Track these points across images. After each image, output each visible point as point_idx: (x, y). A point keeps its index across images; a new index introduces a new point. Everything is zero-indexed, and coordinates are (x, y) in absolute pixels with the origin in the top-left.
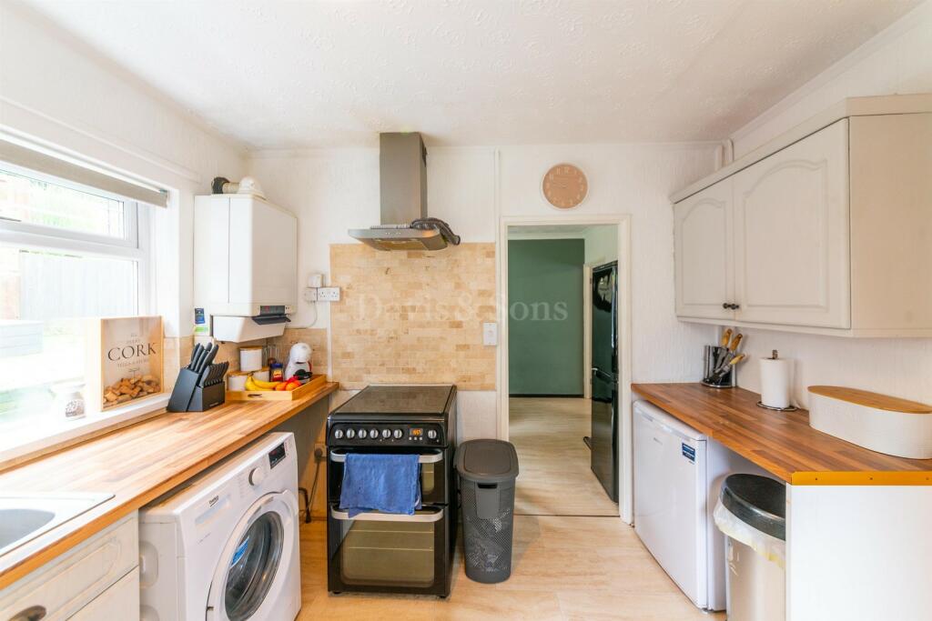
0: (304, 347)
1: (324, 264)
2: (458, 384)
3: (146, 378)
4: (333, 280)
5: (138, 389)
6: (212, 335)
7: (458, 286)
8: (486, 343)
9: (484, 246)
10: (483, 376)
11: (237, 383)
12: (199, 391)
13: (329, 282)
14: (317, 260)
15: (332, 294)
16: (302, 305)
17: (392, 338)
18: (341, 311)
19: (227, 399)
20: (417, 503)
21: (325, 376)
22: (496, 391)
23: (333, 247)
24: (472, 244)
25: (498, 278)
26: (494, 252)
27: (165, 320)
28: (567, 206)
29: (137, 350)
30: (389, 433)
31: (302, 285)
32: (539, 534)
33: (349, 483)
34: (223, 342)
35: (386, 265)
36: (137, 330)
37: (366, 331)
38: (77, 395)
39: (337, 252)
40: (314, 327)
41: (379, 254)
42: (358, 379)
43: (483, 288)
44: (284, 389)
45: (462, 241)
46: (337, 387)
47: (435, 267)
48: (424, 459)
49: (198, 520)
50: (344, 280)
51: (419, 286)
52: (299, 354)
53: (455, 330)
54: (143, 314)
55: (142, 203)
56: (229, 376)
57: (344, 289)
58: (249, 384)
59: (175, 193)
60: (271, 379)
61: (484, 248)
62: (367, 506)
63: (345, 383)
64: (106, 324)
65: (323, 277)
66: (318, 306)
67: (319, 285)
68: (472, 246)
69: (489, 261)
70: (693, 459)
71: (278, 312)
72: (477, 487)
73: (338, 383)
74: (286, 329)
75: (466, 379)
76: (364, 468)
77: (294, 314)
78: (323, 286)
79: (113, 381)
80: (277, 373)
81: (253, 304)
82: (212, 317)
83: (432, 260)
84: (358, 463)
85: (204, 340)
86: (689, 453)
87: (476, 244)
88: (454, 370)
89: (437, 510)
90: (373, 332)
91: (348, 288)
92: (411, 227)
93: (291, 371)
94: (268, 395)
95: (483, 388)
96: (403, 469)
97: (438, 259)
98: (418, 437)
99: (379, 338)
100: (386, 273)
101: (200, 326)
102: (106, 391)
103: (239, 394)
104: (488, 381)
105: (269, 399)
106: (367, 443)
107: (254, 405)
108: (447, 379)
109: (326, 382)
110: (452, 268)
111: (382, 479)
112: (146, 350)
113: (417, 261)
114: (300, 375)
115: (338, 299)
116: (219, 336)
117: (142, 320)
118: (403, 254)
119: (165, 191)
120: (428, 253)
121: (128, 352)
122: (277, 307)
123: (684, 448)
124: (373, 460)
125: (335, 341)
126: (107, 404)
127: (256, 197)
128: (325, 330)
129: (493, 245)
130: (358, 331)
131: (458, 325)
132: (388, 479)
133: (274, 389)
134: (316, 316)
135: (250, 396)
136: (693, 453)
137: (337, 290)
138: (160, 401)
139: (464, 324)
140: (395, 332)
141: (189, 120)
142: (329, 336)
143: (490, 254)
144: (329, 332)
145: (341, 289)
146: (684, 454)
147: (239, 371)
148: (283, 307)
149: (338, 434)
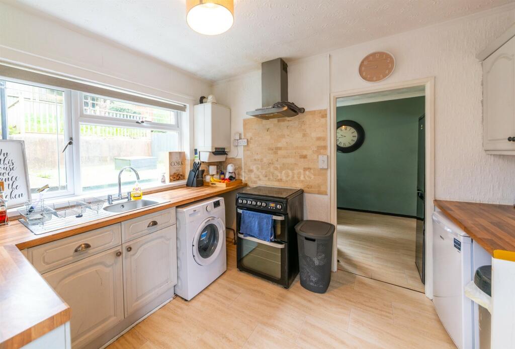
0: (232, 166)
1: (241, 129)
2: (306, 189)
3: (181, 173)
4: (244, 136)
5: (178, 177)
6: (200, 159)
7: (304, 135)
8: (320, 167)
9: (320, 112)
10: (319, 186)
11: (208, 178)
12: (195, 179)
13: (243, 137)
14: (238, 127)
15: (243, 142)
16: (232, 148)
17: (270, 163)
18: (248, 150)
19: (204, 184)
20: (272, 237)
21: (242, 180)
22: (327, 195)
23: (244, 120)
24: (313, 111)
25: (329, 130)
26: (326, 115)
27: (186, 153)
28: (378, 79)
29: (178, 163)
30: (260, 204)
31: (232, 139)
32: (354, 283)
33: (244, 222)
34: (203, 162)
35: (267, 127)
36: (178, 156)
37: (259, 160)
38: (164, 176)
39: (246, 122)
40: (237, 158)
41: (264, 122)
42: (255, 182)
43: (319, 135)
44: (224, 182)
45: (306, 110)
46: (246, 185)
47: (292, 126)
48: (275, 217)
49: (190, 215)
50: (249, 135)
51: (283, 136)
52: (230, 168)
53: (302, 159)
54: (180, 151)
55: (179, 111)
56: (205, 176)
57: (249, 139)
58: (212, 179)
59: (188, 105)
60: (220, 178)
61: (320, 113)
62: (251, 234)
63: (250, 184)
64: (170, 153)
65: (240, 134)
66: (239, 148)
67: (238, 139)
68: (313, 113)
69: (323, 120)
70: (460, 249)
71: (223, 150)
72: (304, 238)
73: (246, 184)
74: (226, 158)
75: (310, 187)
76: (250, 217)
77: (229, 151)
78: (240, 139)
79: (172, 174)
80: (222, 176)
81: (212, 146)
82: (199, 152)
83: (290, 122)
84: (247, 214)
85: (197, 161)
86: (457, 245)
87: (315, 111)
88: (302, 181)
89: (282, 244)
90: (261, 160)
91: (251, 139)
92: (273, 107)
93: (227, 176)
94: (218, 184)
95: (320, 193)
96: (265, 220)
97: (293, 121)
98: (273, 207)
99: (264, 163)
100: (268, 131)
101: (196, 155)
102: (170, 176)
103: (208, 183)
104: (322, 189)
105: (218, 186)
106: (251, 206)
107: (213, 187)
108: (298, 186)
109: (242, 183)
110: (301, 126)
111: (257, 223)
112: (180, 164)
113: (282, 123)
114: (231, 178)
115: (246, 144)
116: (202, 160)
117: (180, 152)
118: (275, 120)
119: (185, 105)
120: (288, 119)
121: (176, 164)
122: (222, 148)
123: (455, 242)
124: (253, 214)
125: (245, 164)
126: (171, 181)
127: (213, 103)
128: (241, 159)
129: (326, 110)
130: (255, 160)
131: (305, 157)
132: (259, 224)
133: (220, 182)
134: (238, 153)
135: (212, 184)
136: (460, 245)
137: (246, 140)
138: (184, 182)
139: (308, 156)
140: (272, 160)
141: (191, 77)
142: (243, 162)
143: (324, 115)
144: (243, 159)
145: (247, 140)
146: (455, 246)
147: (208, 174)
148: (224, 149)
149: (240, 201)
